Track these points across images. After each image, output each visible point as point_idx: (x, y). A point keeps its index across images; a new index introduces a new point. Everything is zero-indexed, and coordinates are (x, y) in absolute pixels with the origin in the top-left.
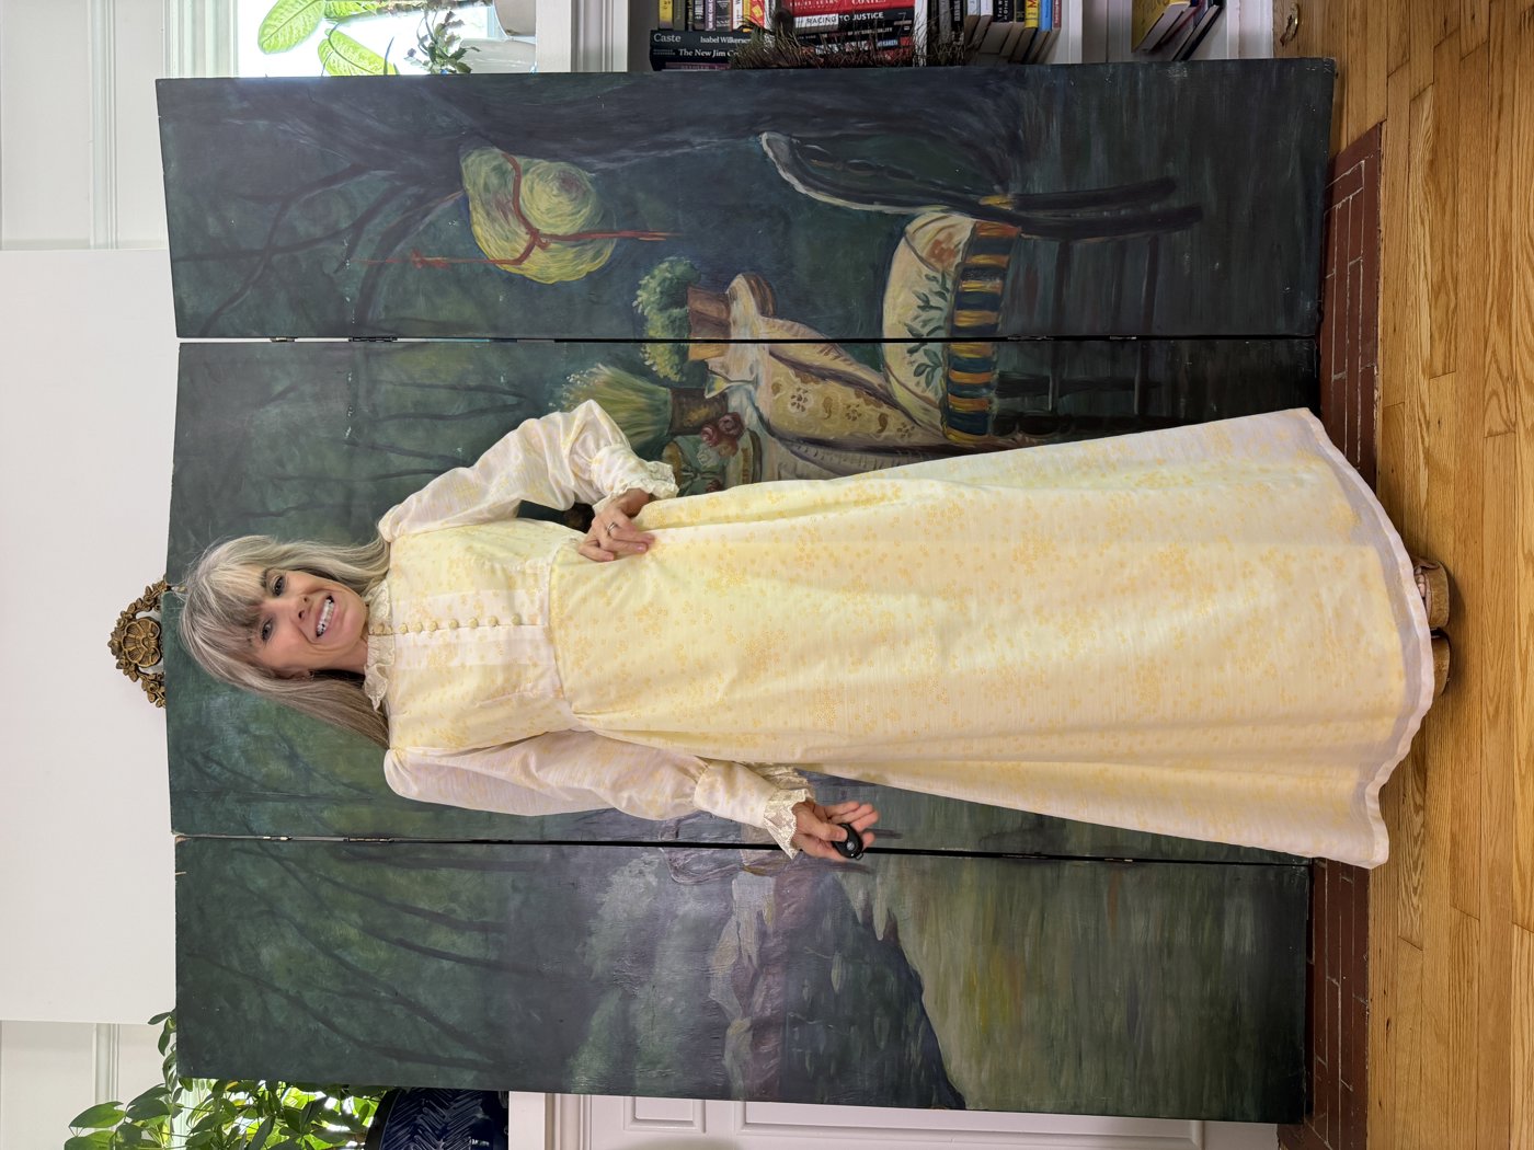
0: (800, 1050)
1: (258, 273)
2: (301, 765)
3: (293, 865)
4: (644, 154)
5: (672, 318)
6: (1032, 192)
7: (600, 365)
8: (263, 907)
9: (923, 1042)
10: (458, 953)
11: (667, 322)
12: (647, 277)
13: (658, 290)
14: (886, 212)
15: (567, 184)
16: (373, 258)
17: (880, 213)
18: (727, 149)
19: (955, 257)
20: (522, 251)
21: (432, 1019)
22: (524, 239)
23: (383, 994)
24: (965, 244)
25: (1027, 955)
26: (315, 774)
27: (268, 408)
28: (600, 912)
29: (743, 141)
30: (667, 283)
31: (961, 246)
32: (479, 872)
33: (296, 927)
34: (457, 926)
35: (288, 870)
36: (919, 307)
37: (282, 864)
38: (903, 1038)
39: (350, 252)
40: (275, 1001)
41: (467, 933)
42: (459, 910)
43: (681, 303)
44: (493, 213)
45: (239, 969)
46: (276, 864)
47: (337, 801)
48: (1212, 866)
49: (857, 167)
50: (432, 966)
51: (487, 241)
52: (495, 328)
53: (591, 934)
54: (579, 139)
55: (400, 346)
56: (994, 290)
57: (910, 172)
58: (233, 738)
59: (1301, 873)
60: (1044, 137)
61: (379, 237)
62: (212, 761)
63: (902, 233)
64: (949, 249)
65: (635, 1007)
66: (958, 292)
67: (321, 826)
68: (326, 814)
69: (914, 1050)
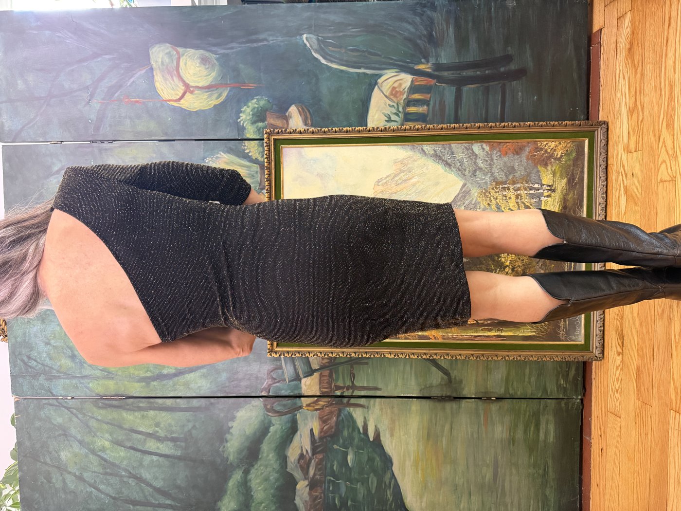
0: (333, 495)
1: (44, 108)
2: (78, 360)
3: (75, 411)
4: (243, 45)
5: (258, 128)
6: (441, 62)
7: (221, 153)
8: (60, 432)
9: (393, 488)
10: (161, 452)
11: (256, 130)
12: (246, 107)
13: (251, 113)
14: (368, 73)
15: (204, 61)
16: (103, 99)
17: (365, 74)
18: (286, 43)
19: (403, 95)
20: (180, 95)
21: (149, 484)
22: (181, 89)
23: (123, 473)
24: (408, 88)
25: (444, 446)
26: (84, 364)
27: (51, 179)
28: (231, 431)
29: (294, 38)
30: (256, 110)
31: (406, 90)
32: (169, 412)
33: (77, 441)
34: (159, 439)
35: (72, 413)
36: (386, 121)
37: (69, 411)
38: (383, 487)
39: (92, 96)
40: (69, 478)
41: (165, 443)
42: (160, 431)
43: (263, 121)
44: (165, 76)
45: (50, 463)
46: (66, 410)
47: (97, 378)
48: (534, 400)
49: (352, 50)
50: (147, 459)
51: (162, 90)
52: (166, 134)
53: (227, 442)
54: (210, 39)
55: (117, 145)
56: (423, 112)
57: (379, 53)
58: (42, 347)
59: (578, 403)
60: (446, 35)
61: (106, 90)
62: (32, 359)
63: (376, 83)
64: (400, 91)
65: (249, 477)
66: (405, 113)
67: (88, 391)
68: (91, 385)
69: (389, 494)
